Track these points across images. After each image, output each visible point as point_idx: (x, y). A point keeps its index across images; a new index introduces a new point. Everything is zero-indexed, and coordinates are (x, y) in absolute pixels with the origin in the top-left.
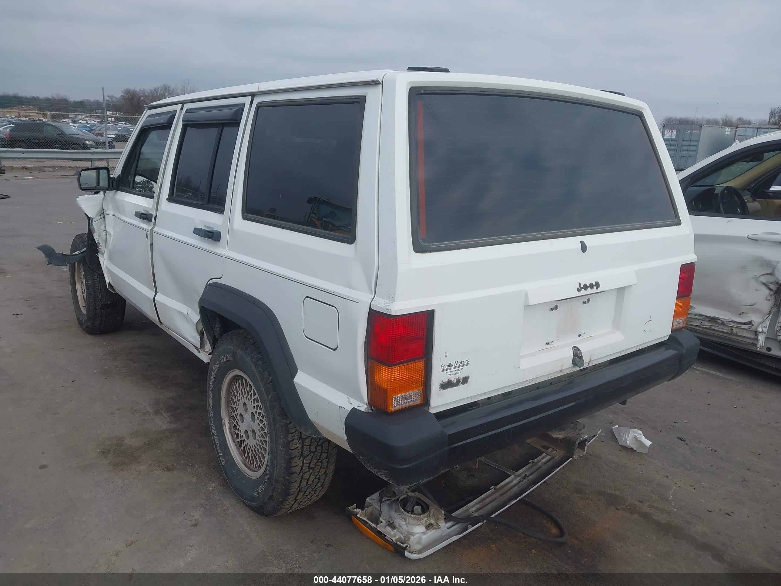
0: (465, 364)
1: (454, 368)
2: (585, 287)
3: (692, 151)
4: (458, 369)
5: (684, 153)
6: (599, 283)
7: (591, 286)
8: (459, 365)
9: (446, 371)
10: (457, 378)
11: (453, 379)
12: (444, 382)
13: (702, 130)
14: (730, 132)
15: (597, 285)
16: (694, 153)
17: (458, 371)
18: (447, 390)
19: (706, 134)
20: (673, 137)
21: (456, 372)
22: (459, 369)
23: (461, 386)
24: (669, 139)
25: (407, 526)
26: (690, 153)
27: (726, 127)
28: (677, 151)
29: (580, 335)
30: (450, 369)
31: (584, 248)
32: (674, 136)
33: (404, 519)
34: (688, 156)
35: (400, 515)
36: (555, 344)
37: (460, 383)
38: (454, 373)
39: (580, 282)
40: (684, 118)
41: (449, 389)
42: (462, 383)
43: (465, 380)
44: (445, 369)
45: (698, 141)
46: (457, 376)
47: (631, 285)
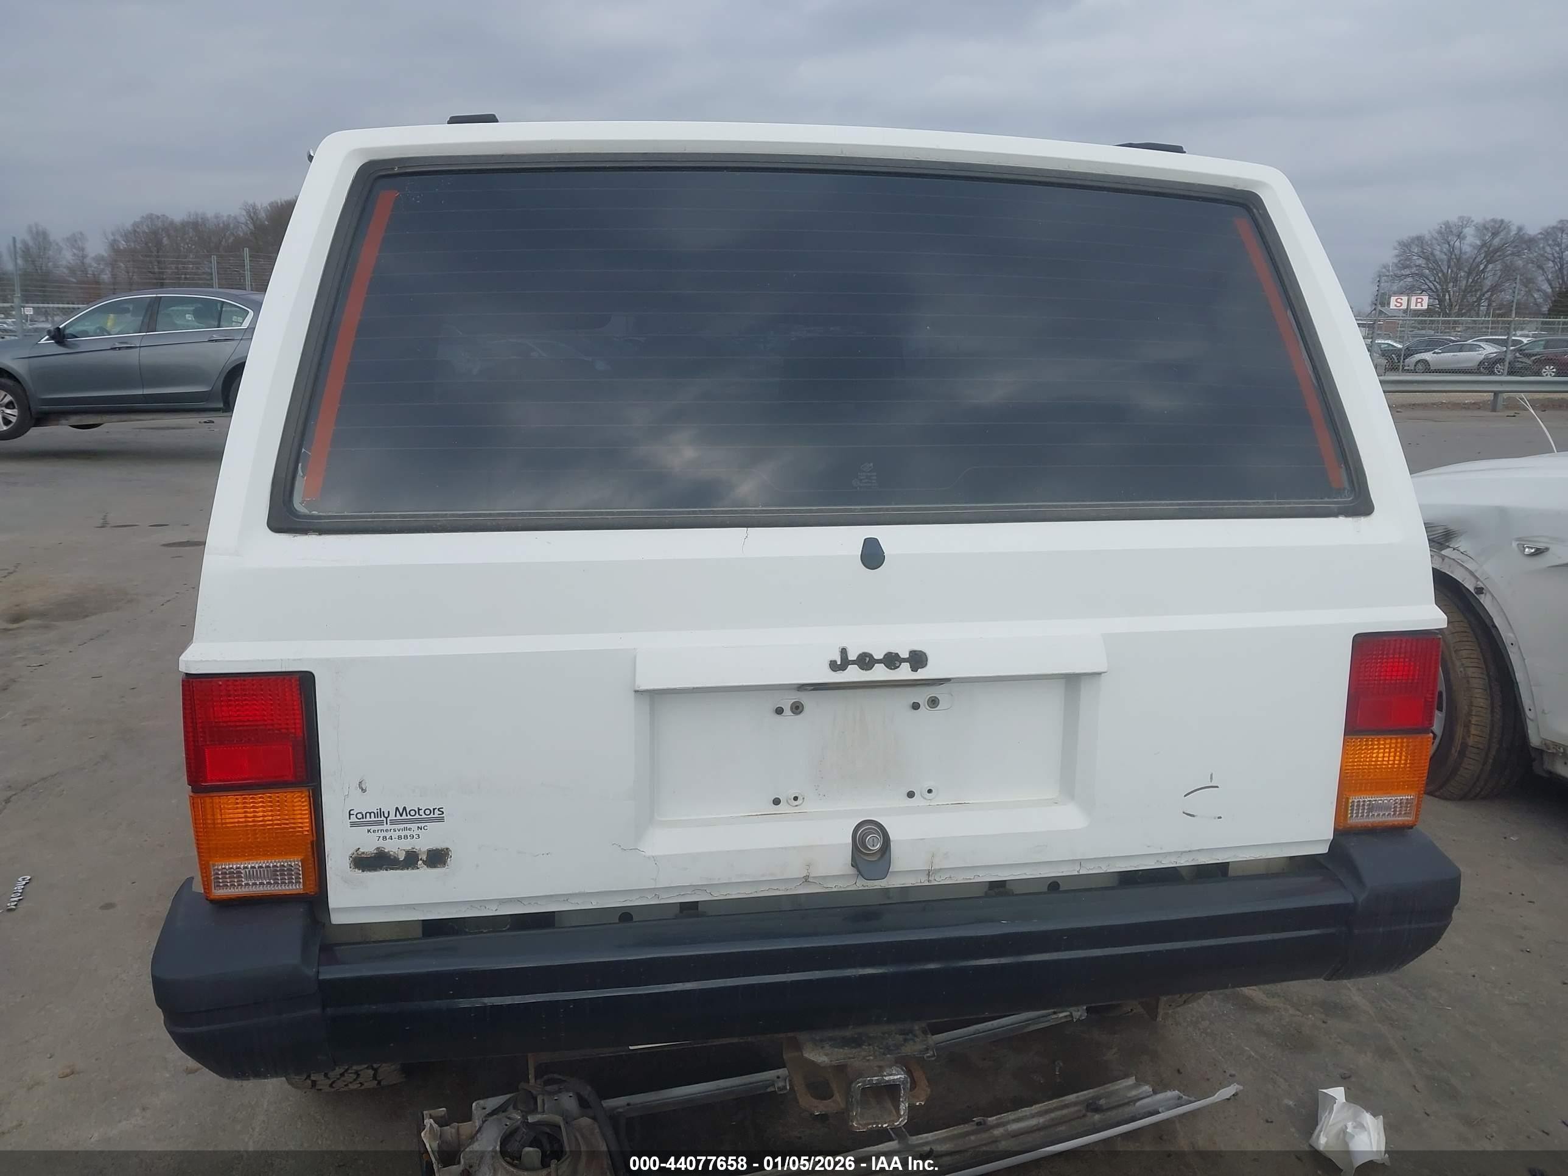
0: (436, 816)
1: (393, 822)
2: (866, 661)
4: (408, 826)
6: (925, 654)
7: (892, 660)
8: (409, 817)
9: (369, 828)
10: (409, 848)
11: (396, 847)
12: (363, 853)
15: (918, 660)
17: (408, 833)
18: (376, 873)
21: (403, 833)
22: (414, 826)
23: (424, 873)
29: (911, 795)
30: (381, 823)
31: (872, 556)
36: (809, 806)
37: (420, 862)
38: (395, 835)
39: (844, 645)
41: (383, 873)
42: (424, 862)
43: (437, 858)
44: (360, 820)
46: (408, 845)
47: (1100, 674)
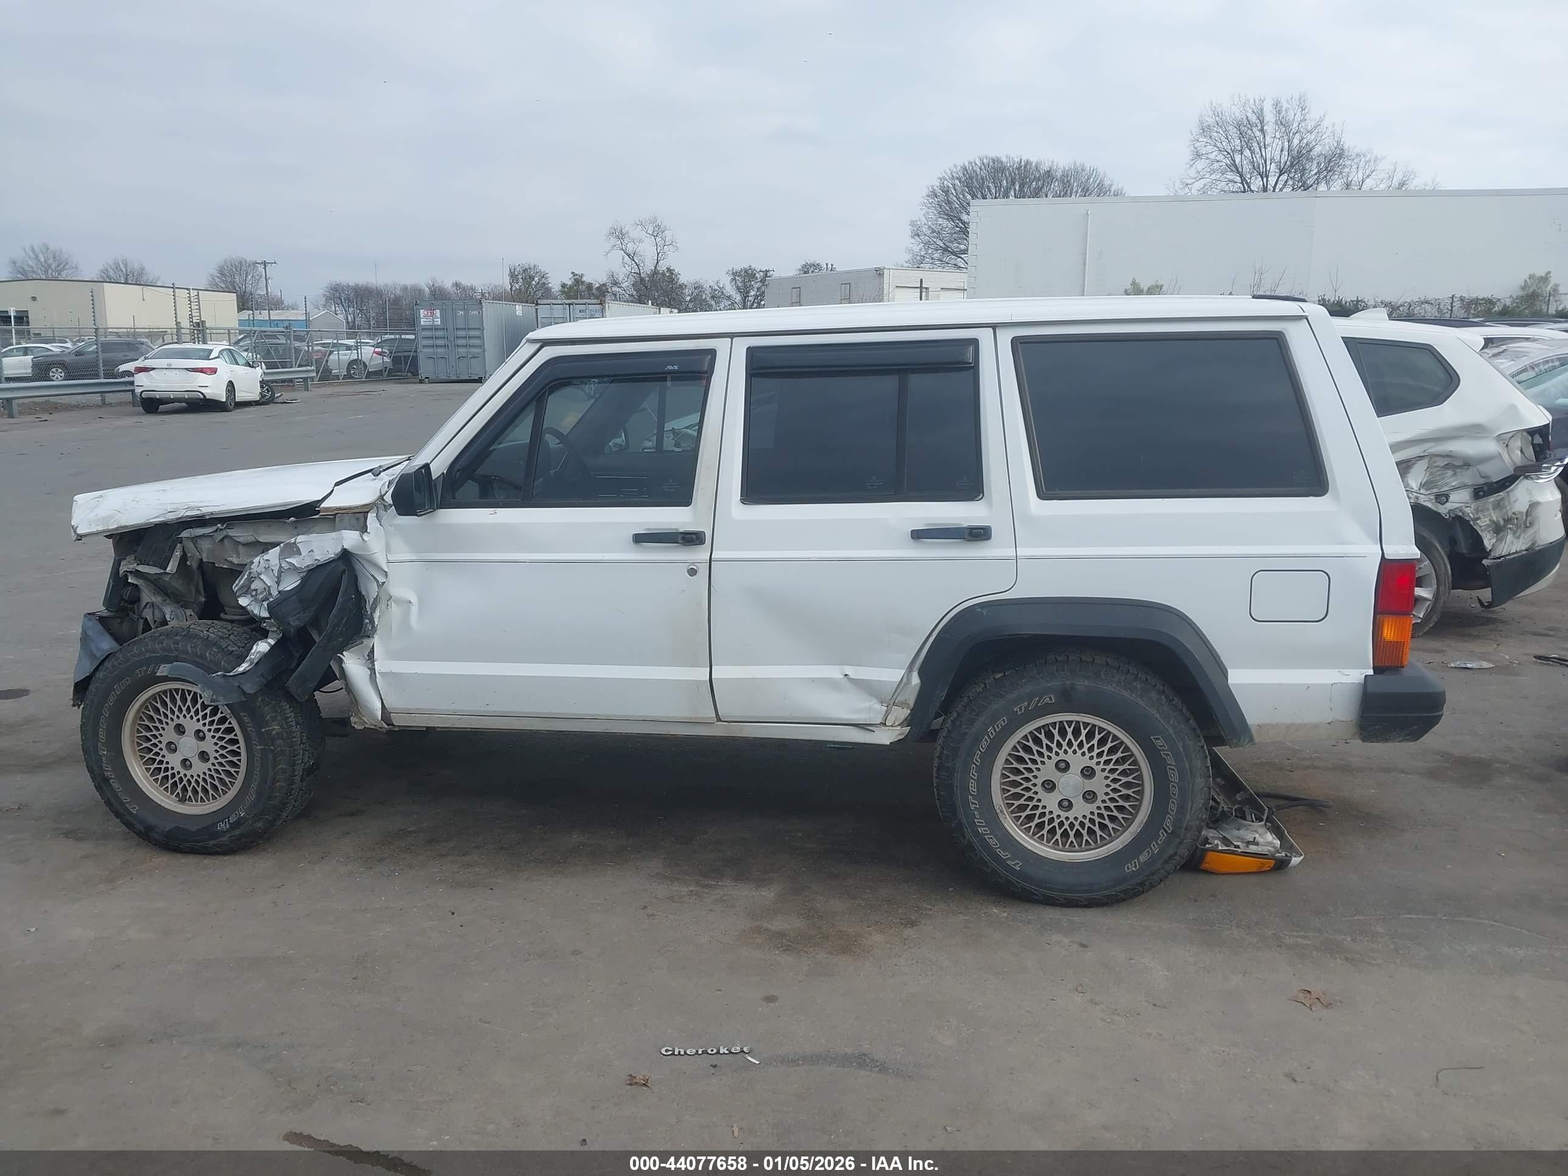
3: (474, 346)
5: (462, 351)
13: (483, 309)
14: (522, 311)
16: (479, 350)
19: (492, 314)
20: (436, 323)
24: (430, 327)
25: (1262, 838)
26: (473, 350)
27: (516, 303)
28: (450, 348)
32: (438, 322)
33: (1256, 831)
34: (469, 356)
35: (1248, 829)
40: (363, 285)
45: (481, 329)
